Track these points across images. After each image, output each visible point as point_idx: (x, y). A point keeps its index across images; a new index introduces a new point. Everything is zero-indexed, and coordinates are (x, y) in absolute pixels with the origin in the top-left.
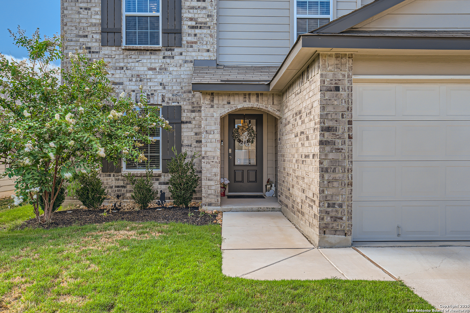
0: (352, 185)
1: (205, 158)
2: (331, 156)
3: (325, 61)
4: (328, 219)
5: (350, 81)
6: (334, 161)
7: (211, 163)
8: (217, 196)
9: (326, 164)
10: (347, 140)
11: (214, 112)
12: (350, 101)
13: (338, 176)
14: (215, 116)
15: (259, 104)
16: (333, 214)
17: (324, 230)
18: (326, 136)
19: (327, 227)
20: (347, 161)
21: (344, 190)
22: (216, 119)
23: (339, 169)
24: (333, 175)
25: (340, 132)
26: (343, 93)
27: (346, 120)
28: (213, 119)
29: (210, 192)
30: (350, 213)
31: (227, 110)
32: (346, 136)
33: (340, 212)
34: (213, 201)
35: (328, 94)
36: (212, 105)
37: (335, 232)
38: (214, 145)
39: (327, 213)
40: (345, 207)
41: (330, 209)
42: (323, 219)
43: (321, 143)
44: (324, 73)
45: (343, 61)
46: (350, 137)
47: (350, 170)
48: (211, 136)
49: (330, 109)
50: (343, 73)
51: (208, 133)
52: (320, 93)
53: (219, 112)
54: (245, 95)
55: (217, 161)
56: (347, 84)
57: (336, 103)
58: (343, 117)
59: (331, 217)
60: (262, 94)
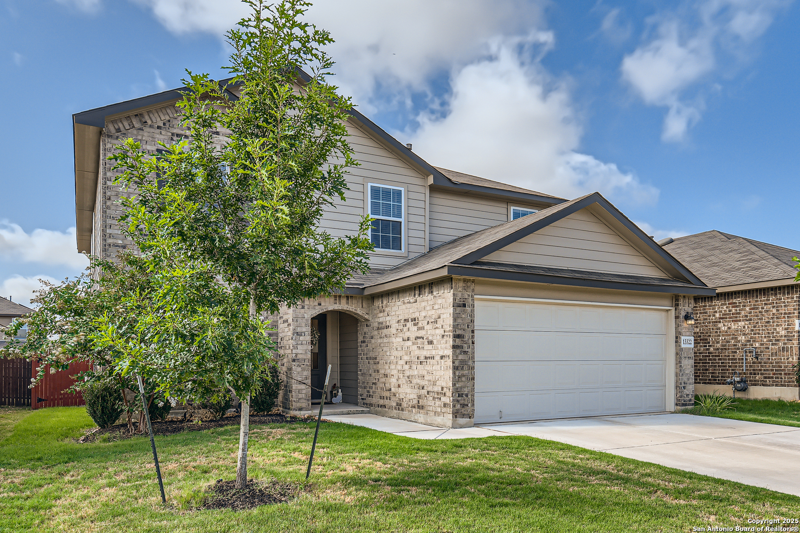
0: (474, 379)
1: (296, 361)
2: (460, 357)
3: (456, 284)
4: (458, 406)
5: (473, 300)
6: (463, 362)
7: (302, 366)
8: (308, 400)
9: (457, 363)
10: (471, 344)
11: (305, 313)
12: (473, 315)
13: (466, 372)
14: (306, 317)
15: (349, 307)
16: (462, 402)
17: (456, 414)
18: (457, 342)
19: (457, 413)
20: (471, 361)
21: (469, 383)
22: (306, 320)
23: (465, 367)
24: (461, 372)
25: (466, 339)
26: (468, 309)
27: (470, 329)
28: (304, 320)
29: (300, 396)
30: (473, 401)
31: (317, 311)
32: (471, 342)
33: (466, 400)
34: (304, 405)
35: (459, 309)
36: (303, 306)
37: (463, 416)
38: (305, 347)
39: (458, 401)
40: (469, 397)
41: (460, 398)
42: (455, 406)
43: (454, 347)
44: (455, 293)
45: (469, 284)
46: (473, 343)
47: (473, 368)
48: (301, 338)
49: (459, 321)
50: (468, 293)
51: (299, 335)
52: (452, 308)
53: (310, 313)
54: (335, 297)
55: (308, 364)
56: (471, 303)
57: (463, 316)
58: (468, 328)
59: (461, 405)
60: (352, 297)
